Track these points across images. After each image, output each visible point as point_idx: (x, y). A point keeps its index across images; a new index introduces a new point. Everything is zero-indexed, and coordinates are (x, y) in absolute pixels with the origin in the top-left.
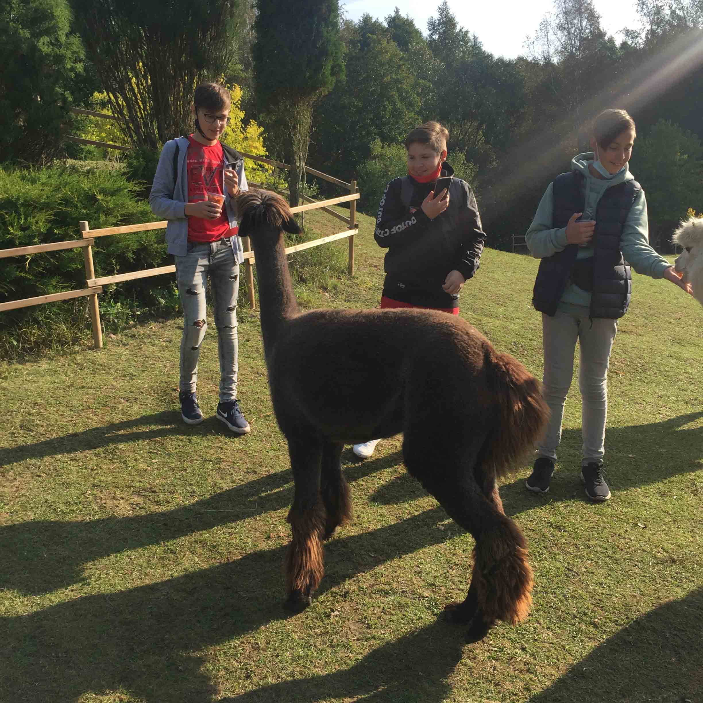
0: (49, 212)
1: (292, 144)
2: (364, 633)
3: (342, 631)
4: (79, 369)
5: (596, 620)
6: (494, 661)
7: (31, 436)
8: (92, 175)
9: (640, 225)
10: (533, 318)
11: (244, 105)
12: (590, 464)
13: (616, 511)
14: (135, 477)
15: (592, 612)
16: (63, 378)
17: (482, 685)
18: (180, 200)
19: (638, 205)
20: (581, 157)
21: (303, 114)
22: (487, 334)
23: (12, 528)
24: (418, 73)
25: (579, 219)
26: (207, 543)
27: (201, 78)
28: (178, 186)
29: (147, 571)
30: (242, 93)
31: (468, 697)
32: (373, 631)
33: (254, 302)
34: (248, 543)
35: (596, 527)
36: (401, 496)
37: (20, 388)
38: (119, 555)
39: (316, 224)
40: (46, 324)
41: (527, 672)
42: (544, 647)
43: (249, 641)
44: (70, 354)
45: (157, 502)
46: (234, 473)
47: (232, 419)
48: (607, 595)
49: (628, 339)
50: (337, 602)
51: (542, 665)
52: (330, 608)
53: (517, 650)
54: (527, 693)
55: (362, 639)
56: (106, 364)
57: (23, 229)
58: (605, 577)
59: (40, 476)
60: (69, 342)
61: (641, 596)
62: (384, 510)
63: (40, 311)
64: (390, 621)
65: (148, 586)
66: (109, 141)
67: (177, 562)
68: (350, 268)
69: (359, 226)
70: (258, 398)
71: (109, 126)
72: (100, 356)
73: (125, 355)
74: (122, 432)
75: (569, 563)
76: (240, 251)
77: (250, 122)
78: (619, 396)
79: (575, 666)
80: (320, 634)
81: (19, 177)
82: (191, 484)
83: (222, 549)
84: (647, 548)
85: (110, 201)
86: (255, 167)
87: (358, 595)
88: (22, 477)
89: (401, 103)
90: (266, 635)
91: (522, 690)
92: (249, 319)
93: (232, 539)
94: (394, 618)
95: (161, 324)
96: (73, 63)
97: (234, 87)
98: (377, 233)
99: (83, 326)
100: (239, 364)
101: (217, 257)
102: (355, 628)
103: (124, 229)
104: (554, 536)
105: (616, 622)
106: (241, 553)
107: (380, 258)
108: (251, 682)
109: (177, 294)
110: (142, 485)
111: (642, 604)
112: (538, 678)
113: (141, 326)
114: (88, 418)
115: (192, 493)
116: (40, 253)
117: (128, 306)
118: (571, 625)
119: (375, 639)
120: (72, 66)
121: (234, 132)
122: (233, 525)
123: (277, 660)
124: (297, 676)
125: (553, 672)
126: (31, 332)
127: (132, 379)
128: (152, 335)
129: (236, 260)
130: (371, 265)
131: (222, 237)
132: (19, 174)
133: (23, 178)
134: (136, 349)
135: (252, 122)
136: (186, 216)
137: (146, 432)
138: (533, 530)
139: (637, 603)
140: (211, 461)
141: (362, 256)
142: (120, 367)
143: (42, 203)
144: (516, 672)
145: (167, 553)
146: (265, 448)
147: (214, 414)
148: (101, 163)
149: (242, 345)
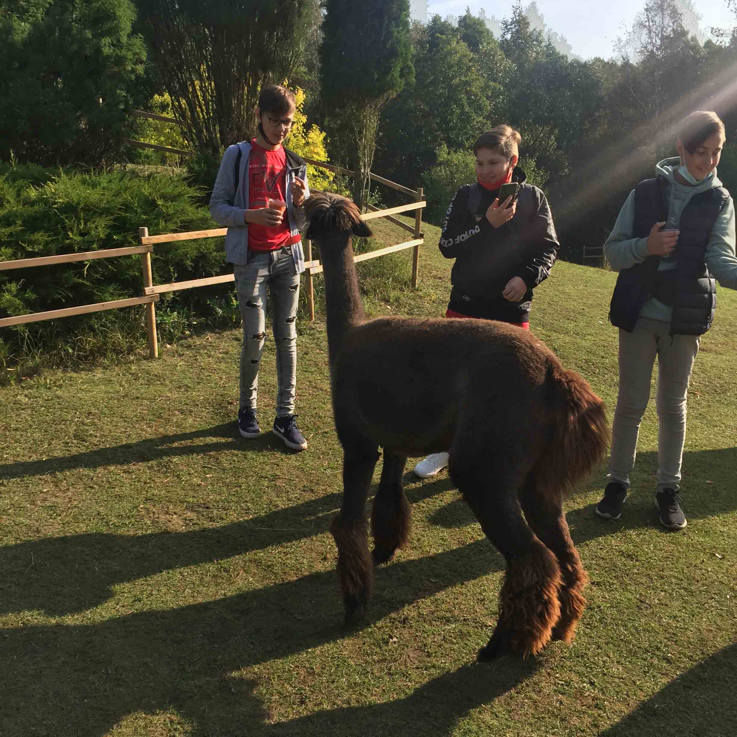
0: (108, 218)
1: (357, 150)
2: (424, 661)
3: (400, 658)
4: (134, 379)
5: (669, 655)
6: (560, 695)
7: (85, 446)
8: (153, 180)
9: (727, 234)
10: (606, 334)
11: (306, 109)
12: (666, 490)
13: (692, 540)
14: (189, 491)
15: (665, 646)
16: (118, 388)
17: (547, 719)
18: (241, 208)
19: (725, 213)
20: (664, 162)
21: (370, 118)
22: (557, 350)
23: (64, 540)
24: (489, 75)
25: (662, 228)
26: (261, 563)
27: (266, 80)
28: (239, 192)
29: (200, 589)
30: (305, 96)
31: (532, 731)
32: (434, 660)
33: (313, 314)
34: (303, 564)
35: (671, 557)
36: (464, 519)
37: (74, 397)
38: (171, 572)
39: (379, 233)
40: (101, 332)
41: (596, 707)
42: (614, 682)
43: (304, 665)
44: (125, 364)
45: (211, 518)
46: (290, 490)
47: (289, 434)
48: (681, 628)
49: (708, 358)
50: (396, 628)
51: (611, 700)
52: (388, 634)
53: (585, 684)
54: (595, 730)
55: (422, 668)
56: (160, 375)
57: (82, 234)
58: (680, 610)
59: (92, 488)
60: (124, 352)
61: (717, 630)
62: (445, 533)
63: (96, 318)
64: (451, 650)
65: (200, 604)
66: (167, 145)
67: (230, 580)
68: (413, 280)
69: (424, 236)
70: (316, 413)
71: (168, 130)
72: (155, 366)
73: (180, 366)
74: (176, 445)
75: (641, 594)
76: (301, 259)
77: (312, 126)
78: (697, 418)
79: (646, 702)
80: (378, 661)
81: (80, 181)
82: (246, 501)
83: (277, 569)
84: (725, 580)
85: (170, 206)
86: (316, 173)
87: (418, 621)
88: (75, 488)
89: (470, 107)
90: (321, 660)
91: (590, 726)
92: (308, 332)
93: (287, 559)
94: (456, 647)
95: (218, 335)
96: (134, 64)
97: (297, 91)
98: (442, 243)
99: (138, 335)
100: (297, 378)
101: (278, 266)
102: (415, 656)
103: (184, 236)
104: (625, 566)
105: (690, 658)
106: (296, 574)
107: (444, 270)
108: (305, 708)
109: (235, 304)
110: (195, 500)
111: (718, 639)
112: (607, 714)
113: (197, 336)
114: (142, 430)
115: (246, 510)
116: (98, 259)
117: (185, 315)
118: (642, 659)
119: (435, 668)
120: (132, 68)
121: (295, 137)
122: (289, 544)
123: (333, 687)
124: (354, 704)
125: (623, 708)
126: (86, 340)
127: (187, 391)
128: (208, 346)
129: (297, 270)
130: (435, 277)
131: (283, 245)
132: (80, 177)
133: (84, 182)
134: (191, 360)
135: (315, 126)
136: (246, 223)
137: (201, 446)
138: (603, 559)
139: (713, 638)
140: (267, 477)
141: (425, 268)
142: (175, 378)
143: (102, 208)
144: (584, 707)
145: (221, 571)
146: (323, 466)
147: (271, 429)
148: (160, 168)
149: (300, 358)
